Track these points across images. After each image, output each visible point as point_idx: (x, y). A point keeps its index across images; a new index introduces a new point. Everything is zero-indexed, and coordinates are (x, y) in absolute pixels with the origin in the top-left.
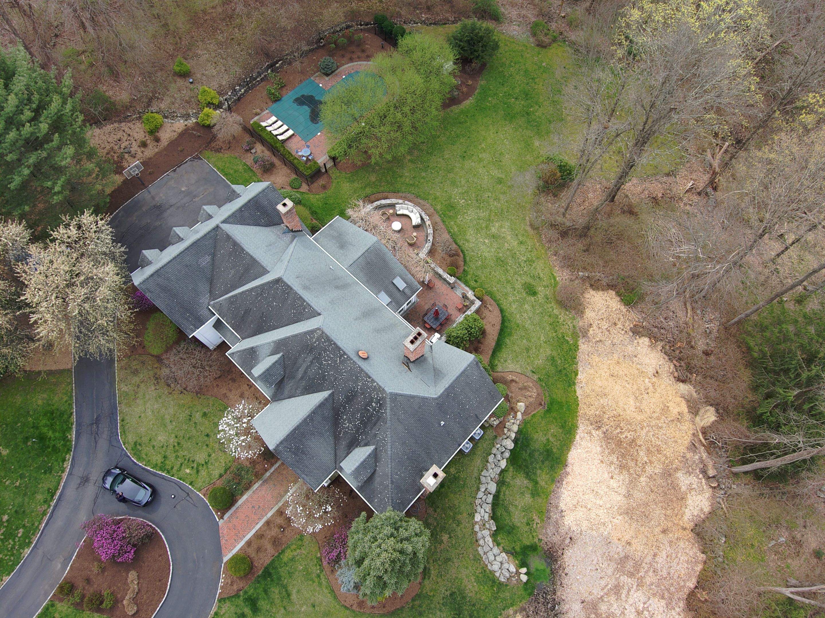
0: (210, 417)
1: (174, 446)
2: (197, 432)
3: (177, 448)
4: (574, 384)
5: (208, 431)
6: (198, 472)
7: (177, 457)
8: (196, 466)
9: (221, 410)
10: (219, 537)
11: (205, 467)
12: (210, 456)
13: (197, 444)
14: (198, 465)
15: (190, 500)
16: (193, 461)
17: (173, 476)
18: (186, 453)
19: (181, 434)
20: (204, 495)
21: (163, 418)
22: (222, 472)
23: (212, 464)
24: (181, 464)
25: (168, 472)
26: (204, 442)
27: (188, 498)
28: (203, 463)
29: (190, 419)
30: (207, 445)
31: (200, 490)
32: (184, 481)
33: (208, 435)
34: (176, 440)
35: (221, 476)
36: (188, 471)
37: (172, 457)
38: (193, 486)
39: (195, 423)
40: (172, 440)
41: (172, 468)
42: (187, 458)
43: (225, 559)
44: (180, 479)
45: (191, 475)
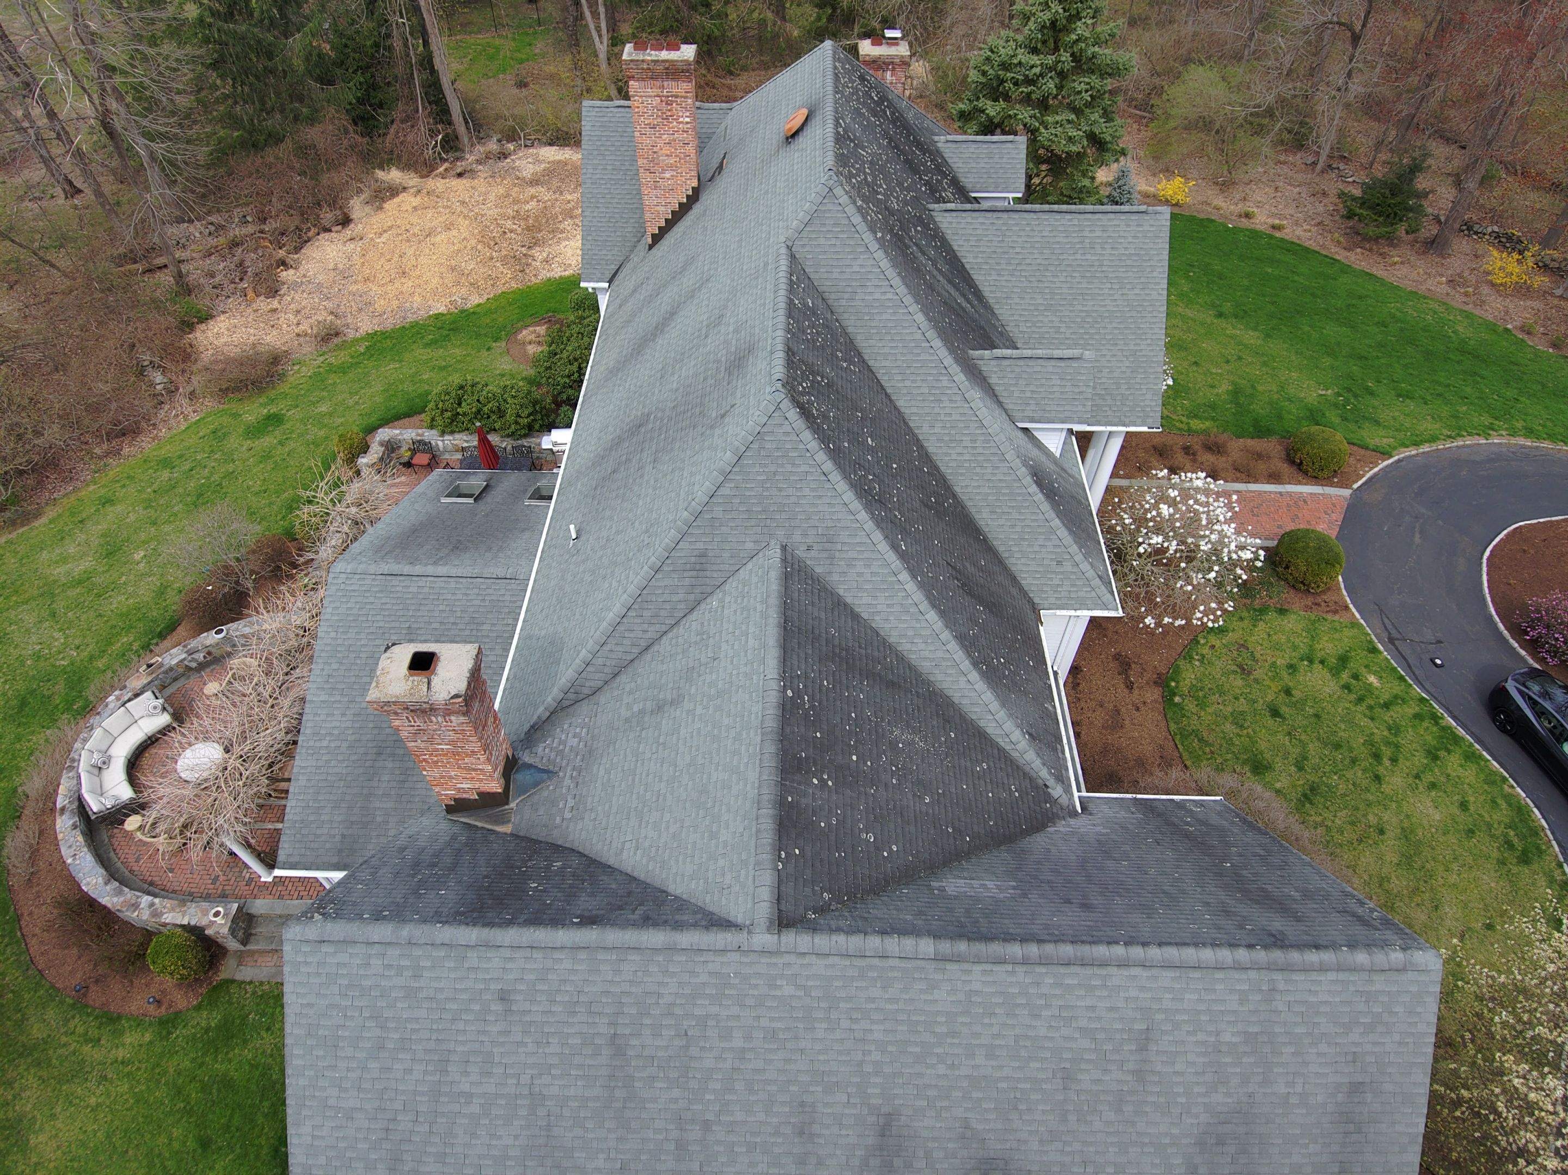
0: (1246, 750)
1: (1394, 760)
2: (1304, 745)
3: (1387, 752)
4: (462, 311)
5: (1270, 722)
6: (1344, 660)
7: (1395, 729)
8: (1345, 676)
9: (1201, 740)
10: (1341, 528)
11: (1319, 655)
12: (1292, 668)
13: (1317, 716)
14: (1335, 672)
15: (1390, 627)
16: (1347, 687)
17: (1422, 700)
18: (1365, 722)
19: (1357, 774)
20: (1347, 608)
21: (1407, 861)
22: (1272, 615)
23: (1295, 648)
24: (1386, 706)
25: (1435, 718)
26: (1294, 705)
27: (1394, 633)
28: (1317, 666)
29: (1312, 789)
30: (1288, 692)
31: (1354, 624)
32: (1394, 669)
33: (1275, 713)
34: (1381, 770)
35: (1282, 612)
36: (1372, 679)
37: (1411, 739)
38: (1371, 642)
39: (1301, 769)
40: (1396, 781)
41: (1418, 717)
42: (1362, 708)
43: (1347, 493)
44: (1401, 678)
45: (1366, 666)
